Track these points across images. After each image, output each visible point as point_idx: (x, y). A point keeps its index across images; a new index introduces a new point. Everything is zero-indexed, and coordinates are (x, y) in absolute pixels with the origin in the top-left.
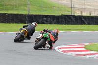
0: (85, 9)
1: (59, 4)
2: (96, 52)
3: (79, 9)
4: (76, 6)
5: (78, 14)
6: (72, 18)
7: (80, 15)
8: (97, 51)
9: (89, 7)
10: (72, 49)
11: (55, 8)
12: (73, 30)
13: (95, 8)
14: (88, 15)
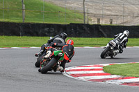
0: (104, 16)
1: (66, 8)
2: (119, 76)
3: (95, 16)
4: (92, 11)
5: (93, 22)
6: (86, 28)
7: (97, 23)
8: (121, 74)
9: (109, 13)
10: (85, 72)
11: (61, 14)
12: (87, 45)
13: (118, 14)
14: (108, 24)
